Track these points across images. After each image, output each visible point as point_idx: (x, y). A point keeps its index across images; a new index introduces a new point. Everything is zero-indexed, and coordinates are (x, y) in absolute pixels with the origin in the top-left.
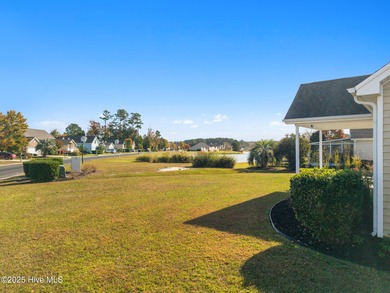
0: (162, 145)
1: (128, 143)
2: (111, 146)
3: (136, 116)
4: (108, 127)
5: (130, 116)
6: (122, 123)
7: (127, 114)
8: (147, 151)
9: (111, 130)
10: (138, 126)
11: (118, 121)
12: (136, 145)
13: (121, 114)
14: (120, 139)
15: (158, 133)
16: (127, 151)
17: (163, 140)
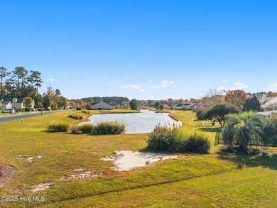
0: (62, 103)
1: (28, 102)
2: (9, 106)
3: (35, 74)
4: (4, 84)
5: (29, 74)
6: (20, 80)
7: (27, 72)
8: (47, 110)
9: (8, 87)
10: (37, 85)
11: (16, 78)
12: (36, 103)
13: (20, 71)
14: (18, 97)
15: (58, 92)
16: (27, 110)
17: (63, 99)
